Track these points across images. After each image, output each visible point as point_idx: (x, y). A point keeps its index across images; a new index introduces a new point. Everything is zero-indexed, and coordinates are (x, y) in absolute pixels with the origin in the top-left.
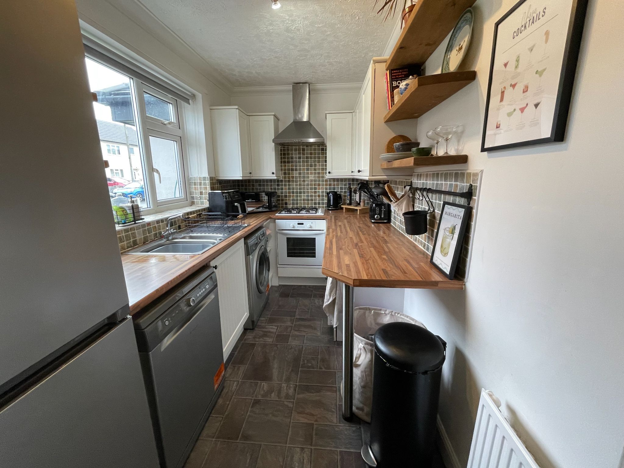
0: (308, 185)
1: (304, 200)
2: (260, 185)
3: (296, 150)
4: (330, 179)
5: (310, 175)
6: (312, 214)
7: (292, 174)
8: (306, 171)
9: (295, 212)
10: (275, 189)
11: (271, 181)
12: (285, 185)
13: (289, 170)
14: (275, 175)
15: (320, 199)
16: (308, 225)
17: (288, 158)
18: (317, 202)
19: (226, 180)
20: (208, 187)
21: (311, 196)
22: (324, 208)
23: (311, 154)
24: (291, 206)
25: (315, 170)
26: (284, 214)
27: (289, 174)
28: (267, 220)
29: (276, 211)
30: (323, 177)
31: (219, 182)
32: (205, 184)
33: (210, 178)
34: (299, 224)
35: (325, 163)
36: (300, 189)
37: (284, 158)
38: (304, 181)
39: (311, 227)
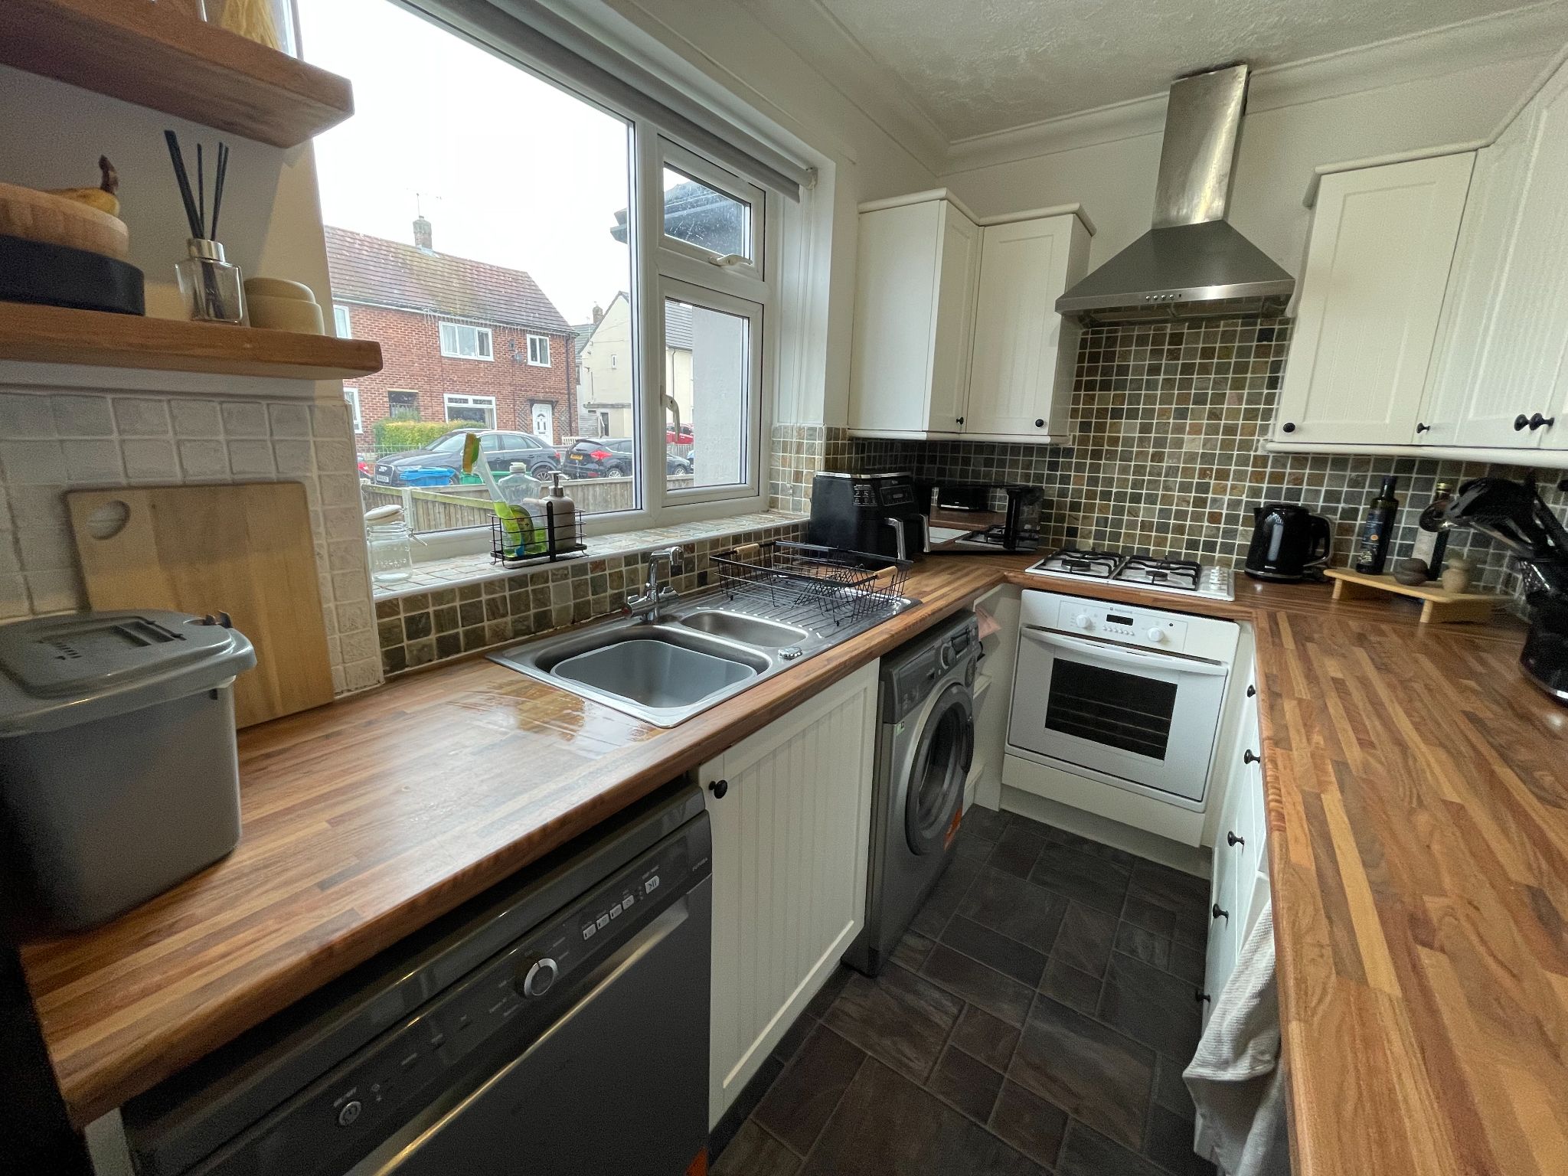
0: (1172, 471)
1: (1145, 526)
2: (989, 463)
3: (1142, 340)
4: (1281, 458)
5: (1189, 433)
6: (1176, 587)
7: (1116, 428)
8: (1171, 421)
9: (1105, 571)
10: (1039, 478)
11: (1029, 449)
12: (1080, 468)
13: (1102, 412)
14: (1045, 430)
15: (1214, 531)
16: (1152, 630)
17: (1107, 371)
18: (1202, 539)
19: (881, 439)
20: (819, 458)
21: (1181, 515)
22: (1229, 566)
23: (1208, 353)
24: (1091, 541)
25: (1214, 415)
26: (1055, 571)
27: (1101, 427)
28: (993, 584)
29: (1030, 556)
30: (1246, 445)
31: (857, 444)
32: (811, 449)
33: (829, 430)
34: (1110, 618)
35: (1266, 391)
36: (1137, 484)
37: (1092, 371)
38: (1158, 457)
39: (1163, 640)
